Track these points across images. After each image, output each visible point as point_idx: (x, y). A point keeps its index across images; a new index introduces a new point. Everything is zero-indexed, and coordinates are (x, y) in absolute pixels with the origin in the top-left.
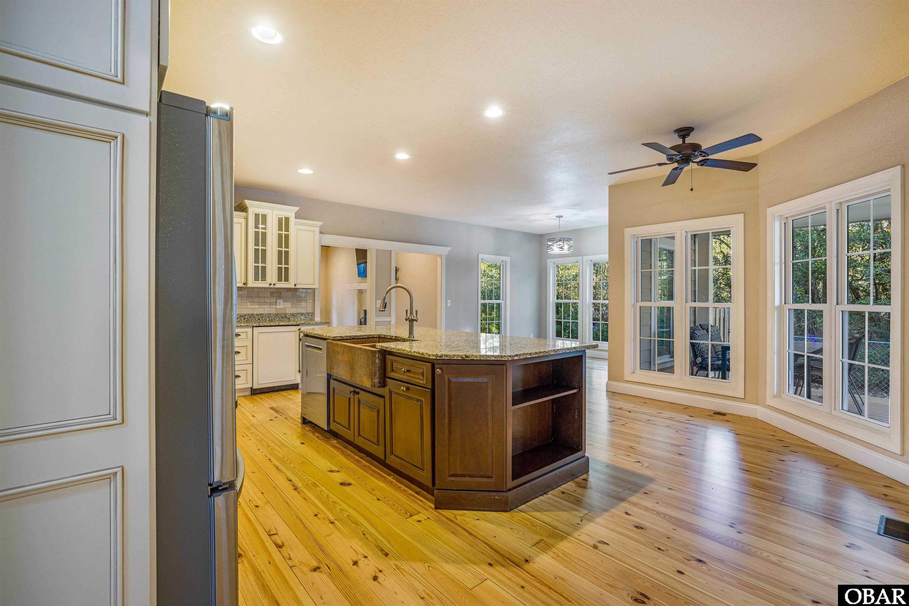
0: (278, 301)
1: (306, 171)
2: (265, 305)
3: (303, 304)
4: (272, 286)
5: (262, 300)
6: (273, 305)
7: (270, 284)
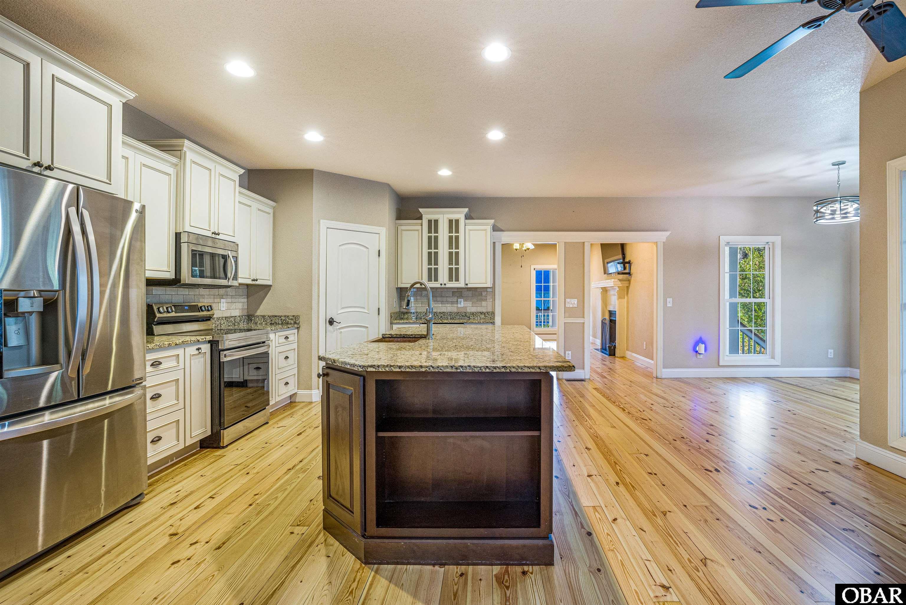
0: (459, 300)
1: (445, 172)
2: (448, 304)
3: (484, 303)
4: (443, 286)
5: (445, 299)
6: (454, 304)
7: (441, 284)
